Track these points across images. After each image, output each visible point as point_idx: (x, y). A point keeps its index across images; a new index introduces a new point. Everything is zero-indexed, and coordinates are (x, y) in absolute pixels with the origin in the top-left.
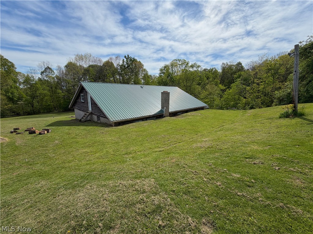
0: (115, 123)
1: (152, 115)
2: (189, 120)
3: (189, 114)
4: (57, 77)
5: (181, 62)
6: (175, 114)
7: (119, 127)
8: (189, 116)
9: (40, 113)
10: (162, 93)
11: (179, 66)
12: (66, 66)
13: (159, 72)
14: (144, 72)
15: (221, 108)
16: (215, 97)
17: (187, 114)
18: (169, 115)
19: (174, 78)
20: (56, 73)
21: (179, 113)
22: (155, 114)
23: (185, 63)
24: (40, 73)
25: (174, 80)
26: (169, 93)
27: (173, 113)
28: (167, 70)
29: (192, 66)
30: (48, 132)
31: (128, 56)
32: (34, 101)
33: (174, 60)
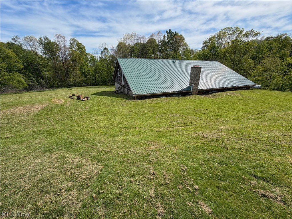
0: (137, 96)
1: (176, 92)
2: (220, 100)
3: (224, 93)
4: (111, 55)
5: (232, 30)
6: (206, 92)
7: (139, 101)
8: (223, 95)
9: (100, 84)
10: (192, 67)
11: (228, 36)
12: (118, 46)
13: (202, 45)
14: (184, 47)
15: (282, 89)
16: (275, 74)
17: (222, 93)
18: (197, 93)
19: (219, 51)
20: (111, 52)
21: (212, 92)
22: (181, 91)
23: (238, 31)
24: (101, 53)
25: (218, 53)
26: (201, 67)
27: (203, 91)
28: (213, 43)
29: (246, 35)
30: (88, 99)
31: (170, 30)
32: (96, 76)
33: (223, 29)
